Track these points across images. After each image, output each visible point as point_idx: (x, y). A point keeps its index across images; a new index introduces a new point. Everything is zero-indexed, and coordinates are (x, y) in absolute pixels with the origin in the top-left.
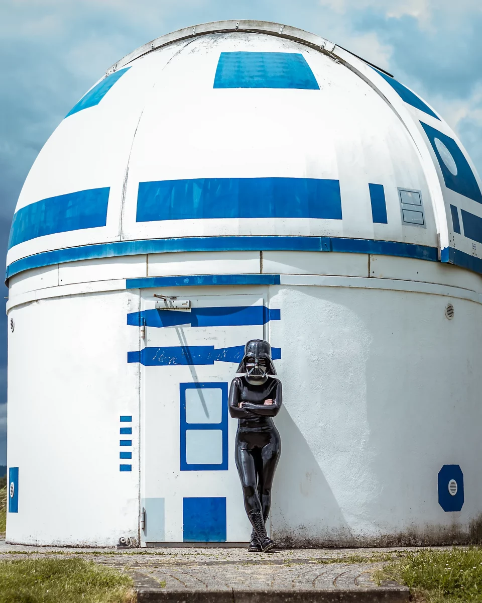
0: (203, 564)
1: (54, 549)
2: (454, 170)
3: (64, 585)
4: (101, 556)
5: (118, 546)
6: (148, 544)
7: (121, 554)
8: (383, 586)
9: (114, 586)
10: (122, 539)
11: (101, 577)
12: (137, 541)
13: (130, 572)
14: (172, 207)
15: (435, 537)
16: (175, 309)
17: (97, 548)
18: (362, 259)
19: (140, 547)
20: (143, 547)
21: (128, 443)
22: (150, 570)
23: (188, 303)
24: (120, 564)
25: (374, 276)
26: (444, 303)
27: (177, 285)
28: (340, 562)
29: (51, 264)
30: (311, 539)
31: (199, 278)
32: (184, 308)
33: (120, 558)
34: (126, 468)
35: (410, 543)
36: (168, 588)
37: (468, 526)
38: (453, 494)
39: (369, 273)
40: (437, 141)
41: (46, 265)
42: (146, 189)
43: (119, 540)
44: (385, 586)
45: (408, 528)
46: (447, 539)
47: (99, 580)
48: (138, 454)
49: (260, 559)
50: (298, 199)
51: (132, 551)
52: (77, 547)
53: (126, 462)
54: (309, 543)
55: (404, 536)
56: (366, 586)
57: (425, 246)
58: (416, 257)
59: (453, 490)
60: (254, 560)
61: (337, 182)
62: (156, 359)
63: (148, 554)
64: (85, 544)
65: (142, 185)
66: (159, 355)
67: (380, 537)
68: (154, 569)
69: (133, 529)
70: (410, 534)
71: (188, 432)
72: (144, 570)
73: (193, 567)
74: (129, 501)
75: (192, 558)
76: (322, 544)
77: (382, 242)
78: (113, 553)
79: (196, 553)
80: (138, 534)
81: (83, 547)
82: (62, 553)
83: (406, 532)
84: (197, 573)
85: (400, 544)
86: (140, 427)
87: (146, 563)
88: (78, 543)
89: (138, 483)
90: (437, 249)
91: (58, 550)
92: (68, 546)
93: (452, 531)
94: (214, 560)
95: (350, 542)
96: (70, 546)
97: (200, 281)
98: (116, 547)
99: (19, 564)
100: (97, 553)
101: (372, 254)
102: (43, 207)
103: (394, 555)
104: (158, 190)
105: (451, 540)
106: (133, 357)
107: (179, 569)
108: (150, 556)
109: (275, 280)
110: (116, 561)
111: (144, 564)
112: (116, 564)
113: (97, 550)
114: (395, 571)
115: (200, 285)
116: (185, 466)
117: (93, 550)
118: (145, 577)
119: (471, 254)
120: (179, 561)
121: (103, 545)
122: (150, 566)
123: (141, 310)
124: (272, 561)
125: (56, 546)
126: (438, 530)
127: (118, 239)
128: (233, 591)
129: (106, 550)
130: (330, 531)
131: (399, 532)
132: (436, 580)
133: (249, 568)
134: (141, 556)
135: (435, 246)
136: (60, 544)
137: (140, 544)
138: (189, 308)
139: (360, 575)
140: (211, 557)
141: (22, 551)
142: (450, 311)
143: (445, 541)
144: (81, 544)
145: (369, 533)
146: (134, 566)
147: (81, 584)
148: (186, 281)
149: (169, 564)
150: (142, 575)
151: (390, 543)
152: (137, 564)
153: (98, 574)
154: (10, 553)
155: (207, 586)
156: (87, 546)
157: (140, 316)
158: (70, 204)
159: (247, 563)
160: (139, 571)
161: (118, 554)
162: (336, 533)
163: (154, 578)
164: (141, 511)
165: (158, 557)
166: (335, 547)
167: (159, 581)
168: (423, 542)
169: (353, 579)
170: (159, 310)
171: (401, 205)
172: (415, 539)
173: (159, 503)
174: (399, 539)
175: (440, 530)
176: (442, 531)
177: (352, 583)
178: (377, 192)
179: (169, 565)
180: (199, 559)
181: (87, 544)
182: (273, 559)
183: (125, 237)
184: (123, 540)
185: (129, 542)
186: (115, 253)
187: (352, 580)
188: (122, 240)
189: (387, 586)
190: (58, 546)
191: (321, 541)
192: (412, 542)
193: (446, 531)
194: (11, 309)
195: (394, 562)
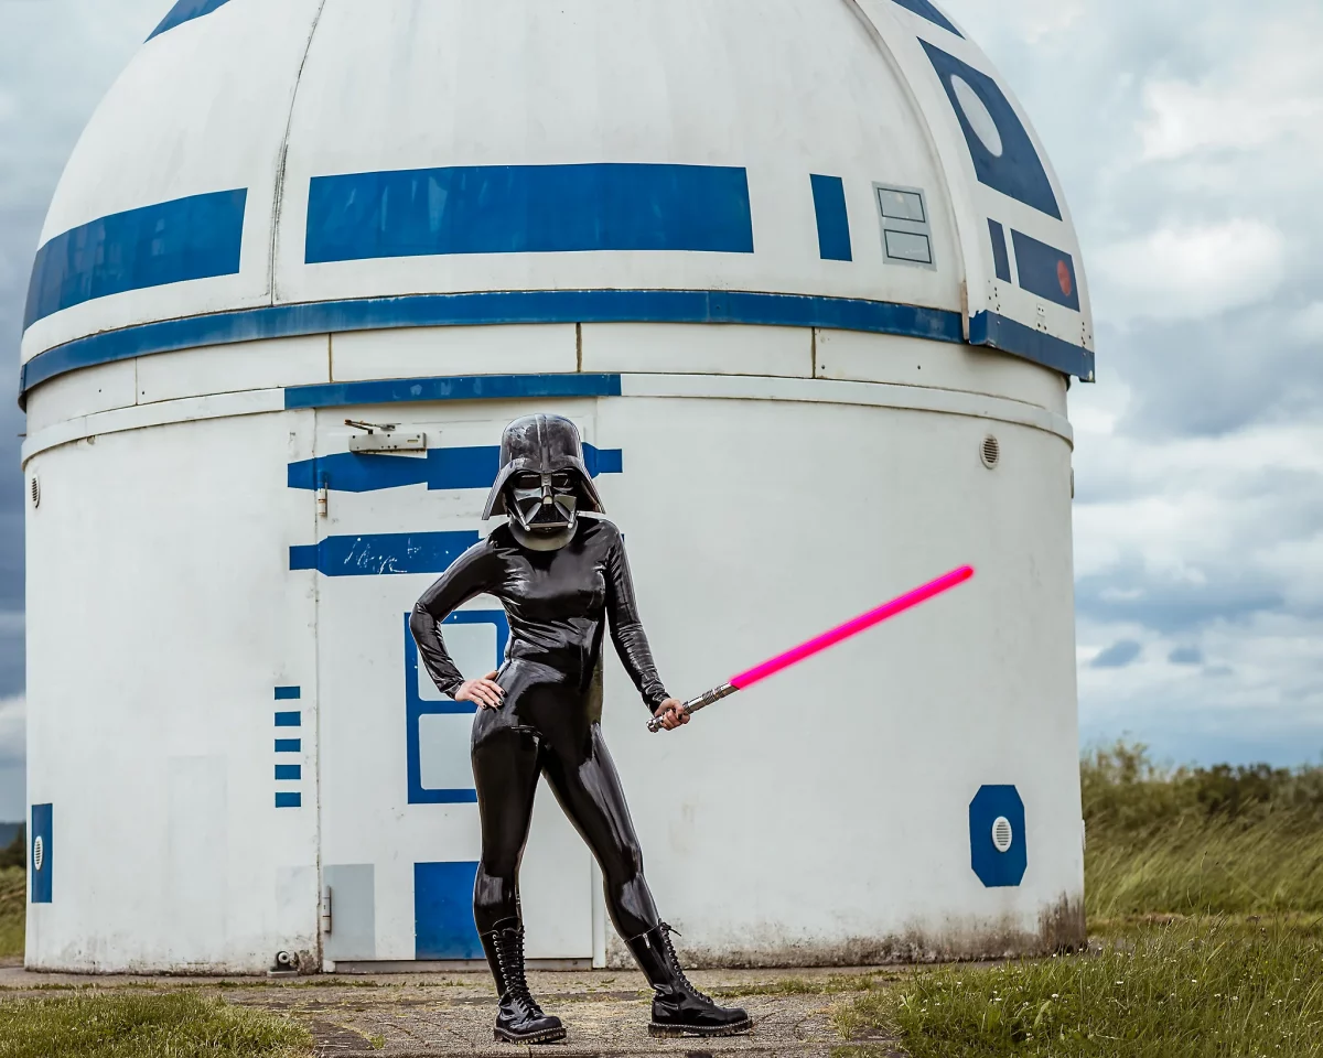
0: (463, 1001)
1: (133, 980)
2: (994, 145)
3: (163, 1046)
4: (238, 991)
5: (273, 970)
6: (340, 966)
7: (281, 986)
8: (855, 1039)
9: (271, 1047)
10: (281, 955)
11: (242, 1029)
12: (316, 959)
13: (305, 1021)
14: (383, 228)
15: (966, 943)
16: (391, 451)
17: (226, 975)
18: (799, 338)
19: (322, 973)
20: (328, 973)
21: (292, 745)
22: (346, 1015)
23: (421, 440)
24: (279, 1005)
25: (825, 376)
26: (978, 433)
27: (395, 400)
28: (760, 993)
29: (119, 357)
30: (694, 949)
31: (443, 384)
32: (412, 450)
33: (278, 995)
34: (288, 800)
35: (910, 957)
36: (389, 1049)
37: (1036, 918)
38: (1003, 848)
39: (814, 368)
40: (957, 82)
41: (108, 359)
42: (324, 191)
43: (274, 958)
44: (861, 1039)
45: (905, 924)
46: (990, 948)
47: (238, 1036)
48: (314, 768)
49: (585, 990)
50: (656, 209)
51: (304, 980)
52: (183, 974)
53: (288, 786)
54: (692, 959)
55: (897, 941)
56: (821, 1039)
57: (933, 309)
58: (914, 332)
59: (1002, 841)
60: (573, 992)
61: (741, 172)
62: (353, 560)
63: (340, 984)
64: (201, 968)
65: (317, 184)
66: (358, 552)
67: (845, 943)
68: (354, 1014)
69: (306, 934)
70: (911, 936)
71: (424, 719)
72: (333, 1016)
73: (439, 1009)
74: (296, 872)
75: (436, 992)
76: (720, 960)
77: (841, 302)
78: (264, 984)
79: (445, 982)
80: (316, 945)
81: (197, 975)
82: (152, 987)
83: (901, 934)
84: (451, 1020)
85: (889, 959)
86: (318, 709)
87: (337, 1003)
88: (186, 966)
89: (315, 831)
90: (960, 315)
91: (141, 981)
92: (163, 974)
93: (1002, 929)
94: (486, 995)
95: (780, 955)
96: (167, 972)
97: (446, 390)
98: (270, 973)
99: (60, 1006)
100: (228, 985)
101: (820, 328)
102: (102, 235)
103: (879, 979)
104: (353, 194)
105: (999, 948)
106: (301, 558)
107: (410, 1014)
108: (343, 989)
109: (607, 385)
110: (270, 1000)
111: (334, 1005)
112: (271, 1006)
113: (227, 980)
114: (881, 1009)
115: (445, 398)
116: (417, 794)
117: (220, 980)
118: (337, 1029)
119: (1035, 328)
120: (410, 998)
121: (240, 969)
122: (345, 1008)
123: (319, 456)
124: (614, 994)
125: (137, 974)
126: (972, 929)
127: (266, 301)
128: (531, 1054)
129: (248, 980)
130: (736, 932)
131: (886, 933)
132: (973, 1025)
133: (561, 1008)
134: (325, 989)
135: (956, 308)
136: (146, 970)
137: (321, 966)
138: (422, 450)
139: (805, 1020)
140: (478, 988)
141: (63, 985)
142: (990, 450)
143: (987, 952)
144: (193, 968)
145: (820, 936)
146: (311, 1009)
147: (199, 1044)
148: (416, 390)
149: (388, 1003)
150: (331, 1025)
151: (867, 957)
152: (317, 1005)
153: (235, 1023)
154: (37, 988)
155: (473, 1045)
156: (204, 972)
157: (315, 469)
158: (160, 226)
159: (559, 1000)
160: (324, 1017)
161: (274, 985)
162: (748, 936)
163: (358, 1030)
164: (324, 895)
165: (363, 991)
166: (747, 966)
167: (367, 1036)
168: (939, 953)
169: (791, 1027)
170: (356, 453)
171: (880, 222)
172: (921, 947)
173: (363, 874)
174: (888, 949)
175: (975, 927)
176: (981, 928)
177: (789, 1035)
178: (828, 195)
179: (387, 1006)
180: (451, 992)
181: (206, 968)
182: (613, 989)
183: (281, 296)
184: (285, 958)
185: (297, 962)
186: (259, 333)
187: (787, 1029)
188: (275, 303)
189: (866, 1039)
190: (140, 972)
191: (717, 953)
192: (915, 955)
193: (989, 930)
194: (32, 457)
195: (878, 993)
